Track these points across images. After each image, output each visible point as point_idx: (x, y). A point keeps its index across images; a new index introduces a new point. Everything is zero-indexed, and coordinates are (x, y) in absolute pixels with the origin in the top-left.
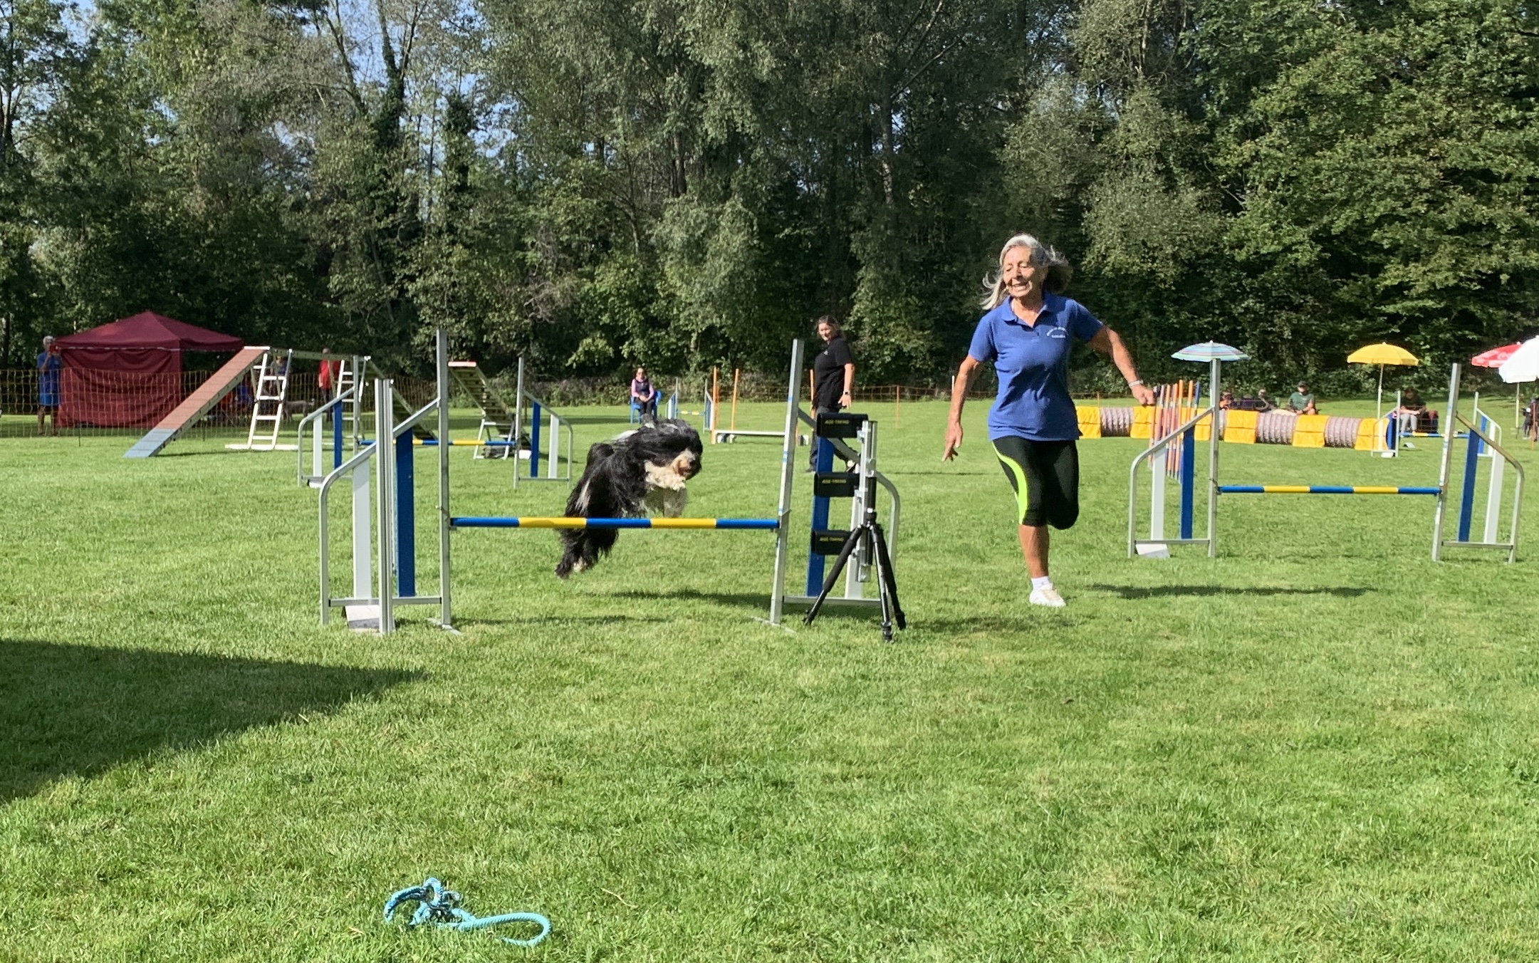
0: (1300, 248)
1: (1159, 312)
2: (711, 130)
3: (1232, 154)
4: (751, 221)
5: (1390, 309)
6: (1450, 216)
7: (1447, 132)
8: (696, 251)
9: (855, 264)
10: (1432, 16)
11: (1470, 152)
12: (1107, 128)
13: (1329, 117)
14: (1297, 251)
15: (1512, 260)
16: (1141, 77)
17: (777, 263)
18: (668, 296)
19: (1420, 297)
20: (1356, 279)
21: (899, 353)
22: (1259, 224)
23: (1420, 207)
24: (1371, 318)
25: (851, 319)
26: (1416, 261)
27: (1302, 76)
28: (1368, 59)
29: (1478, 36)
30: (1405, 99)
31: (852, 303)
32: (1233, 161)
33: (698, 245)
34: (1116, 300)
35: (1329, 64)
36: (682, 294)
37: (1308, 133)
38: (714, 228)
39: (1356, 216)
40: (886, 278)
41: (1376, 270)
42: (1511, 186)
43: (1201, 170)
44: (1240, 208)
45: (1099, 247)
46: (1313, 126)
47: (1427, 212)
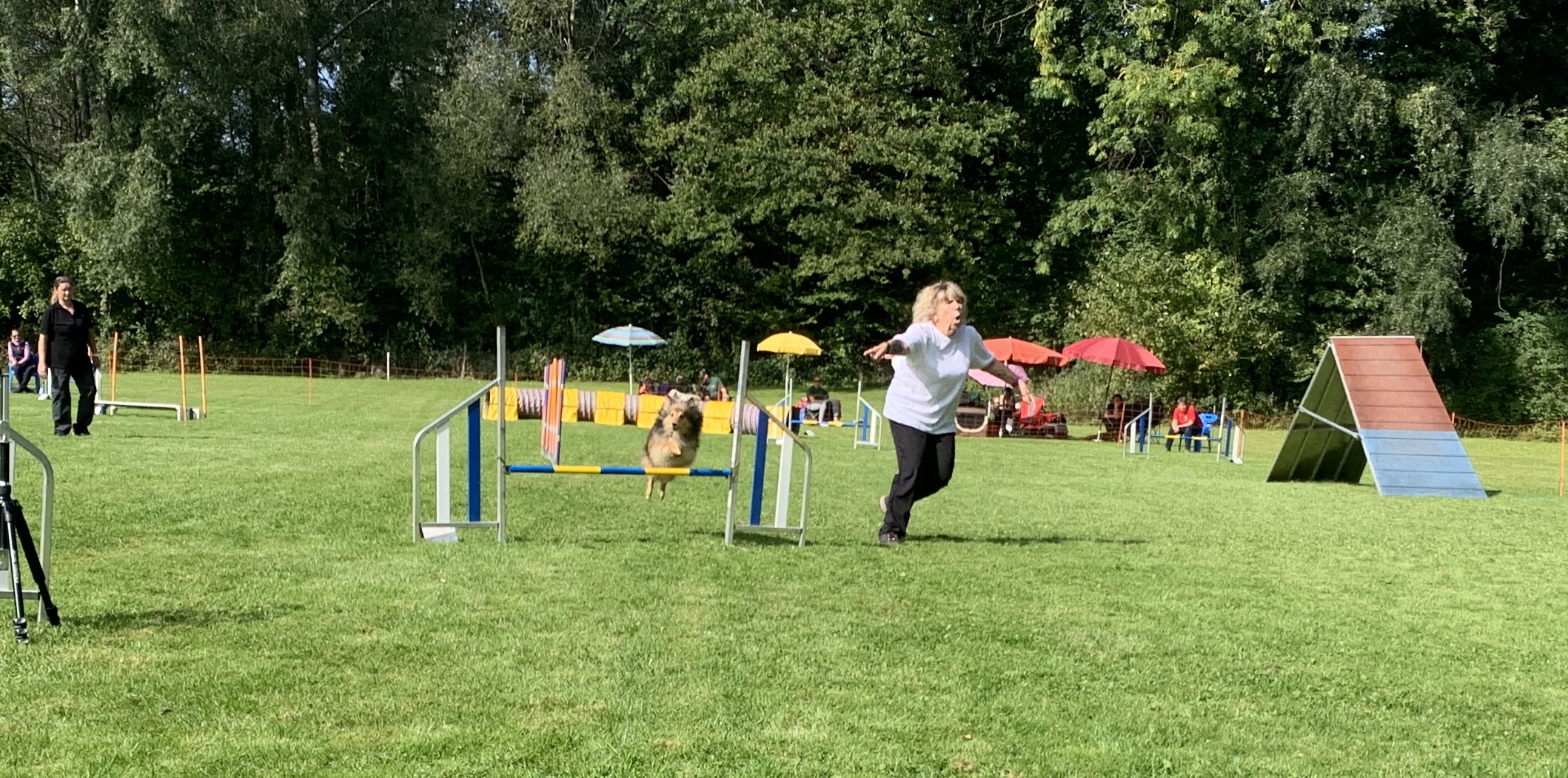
0: (723, 235)
1: (594, 295)
2: (115, 72)
3: (659, 135)
4: (164, 173)
5: (809, 300)
6: (858, 210)
7: (857, 126)
8: (101, 203)
9: (281, 228)
10: (842, 9)
11: (875, 147)
12: (538, 100)
13: (748, 106)
14: (720, 238)
15: (912, 255)
16: (570, 50)
17: (195, 222)
18: (72, 251)
19: (832, 289)
20: (777, 270)
21: (331, 327)
22: (685, 210)
23: (831, 200)
24: (791, 310)
25: (279, 286)
26: (828, 253)
27: (722, 60)
28: (783, 47)
29: (884, 32)
30: (817, 91)
31: (280, 270)
32: (659, 143)
33: (104, 197)
34: (550, 280)
35: (747, 50)
36: (89, 251)
37: (728, 119)
38: (121, 179)
39: (773, 205)
40: (315, 244)
41: (794, 262)
42: (913, 184)
43: (629, 150)
44: (669, 192)
45: (531, 224)
46: (733, 113)
47: (837, 205)
